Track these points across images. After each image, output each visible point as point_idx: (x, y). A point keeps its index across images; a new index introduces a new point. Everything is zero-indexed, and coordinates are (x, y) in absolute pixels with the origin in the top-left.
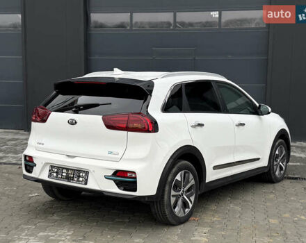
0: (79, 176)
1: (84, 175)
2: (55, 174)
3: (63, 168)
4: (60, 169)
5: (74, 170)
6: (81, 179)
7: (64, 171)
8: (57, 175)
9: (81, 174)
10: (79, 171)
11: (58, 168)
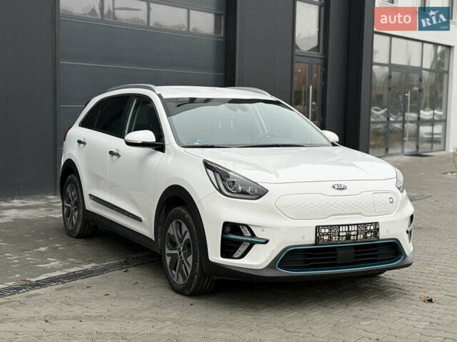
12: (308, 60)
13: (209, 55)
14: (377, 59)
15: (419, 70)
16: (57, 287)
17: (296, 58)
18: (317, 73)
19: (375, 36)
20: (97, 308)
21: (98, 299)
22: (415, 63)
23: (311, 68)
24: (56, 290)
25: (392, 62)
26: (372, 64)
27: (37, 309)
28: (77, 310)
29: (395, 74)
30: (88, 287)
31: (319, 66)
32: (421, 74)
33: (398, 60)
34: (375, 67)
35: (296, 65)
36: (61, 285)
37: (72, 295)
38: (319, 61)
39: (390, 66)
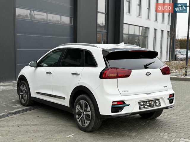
0: (156, 103)
1: (158, 101)
2: (143, 106)
3: (146, 101)
4: (145, 102)
5: (153, 100)
6: (157, 104)
7: (147, 102)
8: (144, 106)
9: (156, 102)
10: (155, 100)
11: (144, 102)
12: (102, 33)
13: (68, 31)
14: (124, 32)
15: (138, 36)
16: (20, 114)
17: (98, 32)
18: (105, 37)
19: (124, 24)
20: (35, 121)
21: (35, 118)
22: (137, 33)
23: (103, 35)
24: (20, 115)
25: (130, 33)
26: (123, 34)
27: (14, 122)
28: (29, 122)
29: (130, 37)
30: (31, 114)
31: (106, 35)
32: (139, 37)
33: (131, 32)
34: (124, 35)
35: (98, 35)
36: (22, 114)
37: (26, 117)
38: (105, 33)
39: (129, 35)
